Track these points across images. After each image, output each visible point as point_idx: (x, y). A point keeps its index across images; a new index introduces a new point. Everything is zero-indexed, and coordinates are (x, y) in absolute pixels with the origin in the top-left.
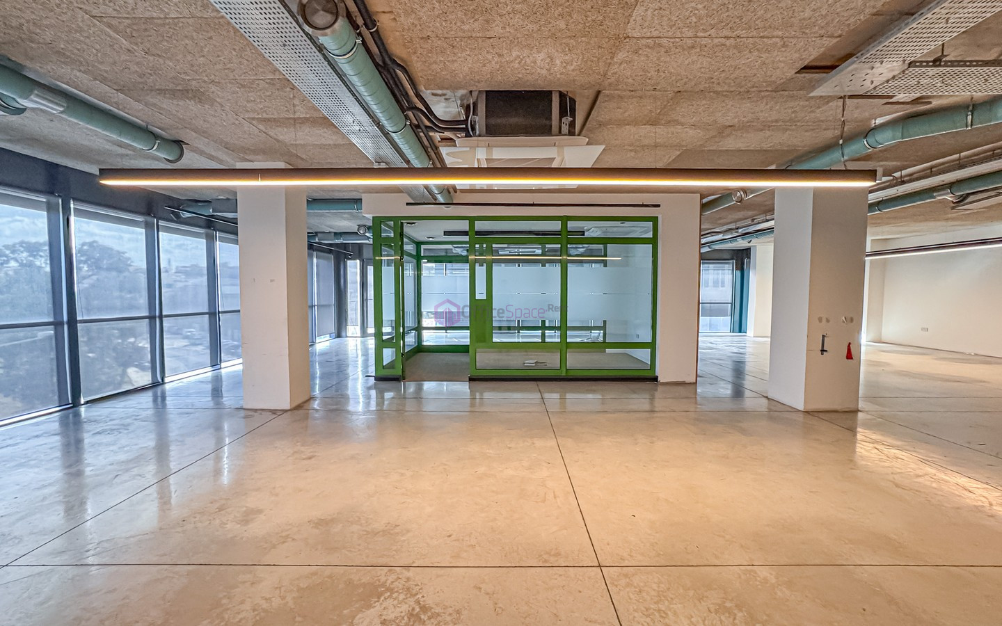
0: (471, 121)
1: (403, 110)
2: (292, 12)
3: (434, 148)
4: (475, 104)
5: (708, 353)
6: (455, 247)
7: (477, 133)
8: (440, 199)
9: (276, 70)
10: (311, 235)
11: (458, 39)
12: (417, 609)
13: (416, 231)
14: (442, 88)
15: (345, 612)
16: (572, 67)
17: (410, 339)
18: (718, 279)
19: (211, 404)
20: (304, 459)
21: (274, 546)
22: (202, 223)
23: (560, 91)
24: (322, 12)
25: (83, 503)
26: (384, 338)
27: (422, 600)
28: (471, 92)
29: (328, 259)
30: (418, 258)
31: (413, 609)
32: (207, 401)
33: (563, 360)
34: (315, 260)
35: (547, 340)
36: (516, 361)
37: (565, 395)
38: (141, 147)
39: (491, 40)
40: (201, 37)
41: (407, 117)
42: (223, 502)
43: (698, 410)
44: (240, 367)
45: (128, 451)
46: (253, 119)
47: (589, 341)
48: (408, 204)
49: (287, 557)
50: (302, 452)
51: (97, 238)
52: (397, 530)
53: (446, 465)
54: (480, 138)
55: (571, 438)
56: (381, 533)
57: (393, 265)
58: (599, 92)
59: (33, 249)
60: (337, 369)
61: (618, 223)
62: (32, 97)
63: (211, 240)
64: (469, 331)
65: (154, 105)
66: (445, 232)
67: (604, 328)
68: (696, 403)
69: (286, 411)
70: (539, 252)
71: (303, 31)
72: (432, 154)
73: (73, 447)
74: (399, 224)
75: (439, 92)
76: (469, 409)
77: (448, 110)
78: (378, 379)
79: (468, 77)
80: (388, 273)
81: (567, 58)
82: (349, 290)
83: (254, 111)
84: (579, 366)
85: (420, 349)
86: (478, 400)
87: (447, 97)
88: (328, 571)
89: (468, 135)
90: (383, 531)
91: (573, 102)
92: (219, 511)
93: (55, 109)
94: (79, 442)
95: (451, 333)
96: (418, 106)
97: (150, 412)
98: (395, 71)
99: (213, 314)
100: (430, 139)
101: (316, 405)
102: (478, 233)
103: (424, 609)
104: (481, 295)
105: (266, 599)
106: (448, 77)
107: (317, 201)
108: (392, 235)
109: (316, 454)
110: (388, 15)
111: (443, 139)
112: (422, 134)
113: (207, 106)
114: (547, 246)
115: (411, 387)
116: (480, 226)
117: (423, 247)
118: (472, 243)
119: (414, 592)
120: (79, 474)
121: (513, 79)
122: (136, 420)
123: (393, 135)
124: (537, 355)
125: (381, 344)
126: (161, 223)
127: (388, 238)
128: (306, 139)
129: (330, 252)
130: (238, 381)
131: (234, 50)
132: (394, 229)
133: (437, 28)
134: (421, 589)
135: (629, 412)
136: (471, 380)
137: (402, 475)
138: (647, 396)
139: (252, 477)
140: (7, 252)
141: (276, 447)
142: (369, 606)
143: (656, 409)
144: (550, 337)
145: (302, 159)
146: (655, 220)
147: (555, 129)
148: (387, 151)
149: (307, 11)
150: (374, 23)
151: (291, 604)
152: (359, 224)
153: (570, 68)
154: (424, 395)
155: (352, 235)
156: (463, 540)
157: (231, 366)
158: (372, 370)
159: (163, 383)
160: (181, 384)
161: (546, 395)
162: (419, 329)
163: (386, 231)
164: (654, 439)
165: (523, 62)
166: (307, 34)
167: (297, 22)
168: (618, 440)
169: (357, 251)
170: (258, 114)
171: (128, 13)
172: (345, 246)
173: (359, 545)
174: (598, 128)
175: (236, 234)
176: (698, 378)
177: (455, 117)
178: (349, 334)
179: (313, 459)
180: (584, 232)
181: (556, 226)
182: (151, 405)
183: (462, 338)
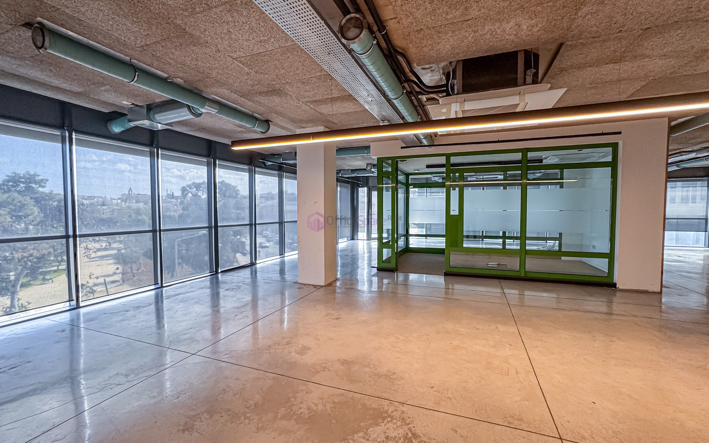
0: (451, 84)
1: (401, 83)
2: (335, 32)
3: (422, 107)
4: (454, 71)
5: (675, 266)
6: (434, 176)
7: (456, 92)
8: (425, 142)
9: (323, 70)
10: (339, 172)
11: (443, 27)
12: (410, 435)
13: (406, 167)
14: (429, 64)
15: (362, 424)
16: (538, 28)
17: (401, 243)
18: (687, 196)
19: (279, 279)
20: (333, 319)
21: (318, 372)
22: (277, 168)
23: (524, 50)
24: (352, 29)
25: (219, 328)
26: (384, 241)
27: (413, 429)
28: (451, 63)
29: (347, 187)
30: (407, 185)
31: (407, 434)
32: (277, 276)
33: (523, 263)
34: (339, 188)
35: (507, 247)
36: (481, 262)
37: (524, 293)
38: (250, 126)
39: (469, 22)
40: (283, 58)
41: (404, 88)
42: (289, 339)
43: (663, 318)
44: (296, 256)
45: (241, 302)
46: (308, 102)
47: (545, 249)
48: (402, 148)
49: (326, 380)
50: (333, 314)
51: (224, 179)
52: (395, 376)
53: (428, 335)
54: (458, 96)
55: (530, 327)
56: (384, 376)
57: (390, 190)
58: (561, 45)
59: (198, 186)
60: (352, 261)
61: (576, 151)
62: (206, 107)
63: (280, 178)
64: (445, 238)
65: (257, 101)
66: (427, 166)
67: (559, 239)
68: (661, 311)
69: (322, 286)
70: (501, 177)
71: (341, 42)
72: (420, 111)
73: (215, 297)
74: (395, 161)
75: (427, 66)
76: (444, 296)
77: (432, 78)
78: (379, 269)
79: (449, 53)
80: (387, 196)
81: (533, 22)
82: (359, 208)
83: (308, 97)
84: (535, 269)
85: (407, 250)
86: (450, 290)
87: (433, 69)
88: (351, 395)
89: (448, 95)
90: (385, 375)
91: (537, 56)
92: (288, 344)
93: (214, 111)
94: (218, 294)
95: (430, 239)
96: (411, 78)
97: (250, 280)
98: (397, 57)
99: (281, 223)
100: (419, 101)
101: (338, 284)
102: (453, 165)
103: (415, 436)
104: (455, 211)
105: (314, 404)
106: (435, 54)
107: (342, 150)
108: (390, 169)
109: (340, 317)
110: (393, 20)
111: (428, 99)
112: (413, 98)
113: (283, 98)
114: (508, 172)
115: (401, 277)
116: (454, 160)
117: (411, 177)
118: (448, 173)
119: (408, 422)
120: (218, 311)
121: (485, 47)
122: (244, 284)
123: (394, 101)
124: (499, 259)
125: (382, 245)
126: (257, 169)
127: (387, 172)
128: (337, 111)
129: (348, 182)
130: (295, 266)
131: (300, 62)
132: (392, 166)
133: (427, 21)
134: (413, 421)
135: (586, 312)
136: (446, 274)
137: (397, 338)
138: (605, 300)
139: (304, 326)
140: (188, 189)
141: (317, 309)
142: (377, 425)
143: (614, 312)
144: (510, 244)
145: (334, 123)
146: (615, 146)
147: (520, 80)
148: (389, 112)
149: (344, 29)
150: (384, 28)
151: (329, 410)
152: (368, 163)
153: (535, 29)
154: (410, 283)
155: (361, 171)
156: (442, 392)
157: (291, 256)
158: (375, 263)
159: (256, 264)
160: (264, 265)
161: (506, 291)
162: (407, 235)
163: (386, 167)
164: (614, 339)
165: (494, 33)
166: (343, 44)
167: (337, 37)
168: (575, 334)
169: (365, 182)
170: (311, 98)
171: (250, 53)
172: (357, 178)
173: (370, 381)
174: (559, 74)
175: (296, 173)
176: (663, 289)
177: (438, 82)
178: (359, 238)
179: (339, 320)
180: (542, 160)
181: (518, 156)
182: (249, 276)
183: (440, 243)
